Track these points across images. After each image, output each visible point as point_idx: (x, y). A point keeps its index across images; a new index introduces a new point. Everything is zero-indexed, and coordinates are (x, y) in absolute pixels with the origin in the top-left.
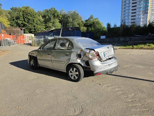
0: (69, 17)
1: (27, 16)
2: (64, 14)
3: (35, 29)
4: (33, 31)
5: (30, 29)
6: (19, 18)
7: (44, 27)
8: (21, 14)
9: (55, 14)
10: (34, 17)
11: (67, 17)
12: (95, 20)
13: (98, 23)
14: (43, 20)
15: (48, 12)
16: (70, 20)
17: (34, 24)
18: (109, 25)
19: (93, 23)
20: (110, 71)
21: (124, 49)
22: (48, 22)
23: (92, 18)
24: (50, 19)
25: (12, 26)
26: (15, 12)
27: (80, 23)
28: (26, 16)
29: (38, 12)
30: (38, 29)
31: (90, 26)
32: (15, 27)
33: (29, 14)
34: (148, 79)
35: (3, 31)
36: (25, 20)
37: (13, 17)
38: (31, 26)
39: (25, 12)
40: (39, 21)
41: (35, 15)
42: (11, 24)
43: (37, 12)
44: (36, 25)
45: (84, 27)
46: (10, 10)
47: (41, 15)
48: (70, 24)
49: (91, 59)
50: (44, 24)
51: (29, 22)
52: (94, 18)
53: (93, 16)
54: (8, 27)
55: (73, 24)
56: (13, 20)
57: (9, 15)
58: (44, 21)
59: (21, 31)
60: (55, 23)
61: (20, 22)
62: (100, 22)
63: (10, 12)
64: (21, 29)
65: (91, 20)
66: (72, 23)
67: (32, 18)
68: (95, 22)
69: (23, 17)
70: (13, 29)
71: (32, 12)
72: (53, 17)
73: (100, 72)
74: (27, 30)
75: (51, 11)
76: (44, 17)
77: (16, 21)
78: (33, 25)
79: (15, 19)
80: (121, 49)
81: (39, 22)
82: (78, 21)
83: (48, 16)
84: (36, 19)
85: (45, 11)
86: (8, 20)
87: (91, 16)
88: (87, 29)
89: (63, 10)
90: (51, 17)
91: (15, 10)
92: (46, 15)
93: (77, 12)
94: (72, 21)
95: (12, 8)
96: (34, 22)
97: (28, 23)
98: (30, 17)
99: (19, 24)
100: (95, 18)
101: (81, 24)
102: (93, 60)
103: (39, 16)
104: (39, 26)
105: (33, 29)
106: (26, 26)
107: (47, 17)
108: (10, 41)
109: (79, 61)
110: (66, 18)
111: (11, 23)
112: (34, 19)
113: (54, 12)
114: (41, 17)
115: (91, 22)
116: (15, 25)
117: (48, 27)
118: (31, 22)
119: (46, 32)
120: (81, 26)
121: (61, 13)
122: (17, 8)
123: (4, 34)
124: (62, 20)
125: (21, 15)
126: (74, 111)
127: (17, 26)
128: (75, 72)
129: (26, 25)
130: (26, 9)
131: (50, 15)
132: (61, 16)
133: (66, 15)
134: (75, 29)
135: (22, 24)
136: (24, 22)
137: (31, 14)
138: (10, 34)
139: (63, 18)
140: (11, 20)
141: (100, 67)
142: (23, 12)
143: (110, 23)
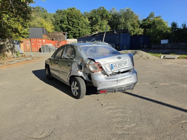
0: (120, 16)
1: (72, 18)
2: (115, 14)
3: (79, 33)
4: (78, 36)
5: (75, 34)
6: (63, 22)
7: (90, 31)
8: (65, 16)
9: (104, 15)
10: (79, 19)
11: (118, 17)
12: (156, 19)
13: (161, 22)
14: (89, 22)
15: (95, 13)
16: (122, 20)
17: (79, 27)
18: (174, 25)
19: (153, 23)
20: (120, 89)
21: (185, 59)
22: (95, 25)
23: (152, 16)
24: (97, 20)
25: (57, 30)
26: (60, 15)
27: (134, 23)
28: (70, 19)
29: (85, 13)
30: (83, 33)
31: (149, 26)
32: (60, 32)
33: (74, 16)
34: (179, 106)
35: (44, 36)
36: (69, 24)
37: (58, 20)
38: (76, 30)
39: (70, 14)
40: (85, 23)
41: (81, 17)
42: (55, 29)
43: (83, 13)
44: (81, 29)
45: (141, 29)
46: (55, 13)
47: (87, 17)
48: (121, 25)
49: (93, 72)
50: (90, 27)
51: (74, 25)
52: (155, 17)
53: (154, 13)
54: (51, 32)
55: (125, 26)
56: (58, 24)
57: (54, 18)
58: (90, 24)
59: (64, 35)
60: (102, 25)
61: (64, 26)
62: (164, 21)
63: (54, 15)
64: (64, 34)
65: (151, 19)
66: (124, 24)
67: (77, 21)
68: (156, 22)
69: (67, 20)
70: (56, 34)
71: (78, 14)
72: (101, 18)
73: (104, 89)
74: (72, 34)
75: (99, 11)
76: (90, 19)
77: (61, 25)
78: (78, 29)
79: (59, 22)
80: (181, 58)
81: (84, 25)
82: (132, 21)
83: (96, 17)
84: (81, 22)
85: (92, 12)
86: (53, 24)
87: (151, 14)
88: (144, 30)
89: (113, 9)
90: (98, 18)
91: (60, 13)
92: (93, 16)
93: (131, 10)
94: (124, 21)
95: (57, 10)
96: (78, 25)
97: (72, 26)
98: (74, 20)
99: (63, 28)
100: (157, 16)
101: (137, 24)
102: (95, 73)
103: (85, 18)
104: (84, 30)
105: (78, 33)
106: (70, 31)
107: (94, 19)
108: (50, 47)
109: (80, 73)
110: (116, 19)
111: (56, 27)
112: (79, 22)
113: (102, 13)
114: (87, 19)
115: (151, 22)
116: (60, 29)
117: (95, 30)
118: (76, 26)
119: (88, 36)
120: (135, 27)
121: (111, 12)
122: (63, 10)
123: (45, 39)
124: (112, 21)
125: (65, 18)
126: (41, 133)
127: (61, 30)
128: (76, 87)
129: (71, 29)
130: (71, 11)
131: (97, 16)
132: (110, 17)
133: (117, 14)
134: (121, 32)
135: (66, 27)
136: (68, 26)
137: (76, 16)
138: (53, 40)
139: (113, 19)
140: (55, 24)
141: (104, 83)
142: (68, 14)
143: (176, 22)
